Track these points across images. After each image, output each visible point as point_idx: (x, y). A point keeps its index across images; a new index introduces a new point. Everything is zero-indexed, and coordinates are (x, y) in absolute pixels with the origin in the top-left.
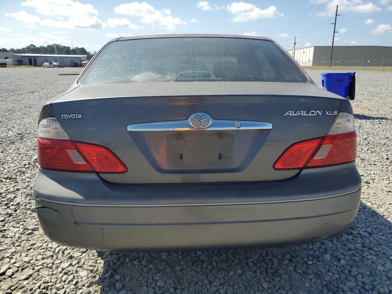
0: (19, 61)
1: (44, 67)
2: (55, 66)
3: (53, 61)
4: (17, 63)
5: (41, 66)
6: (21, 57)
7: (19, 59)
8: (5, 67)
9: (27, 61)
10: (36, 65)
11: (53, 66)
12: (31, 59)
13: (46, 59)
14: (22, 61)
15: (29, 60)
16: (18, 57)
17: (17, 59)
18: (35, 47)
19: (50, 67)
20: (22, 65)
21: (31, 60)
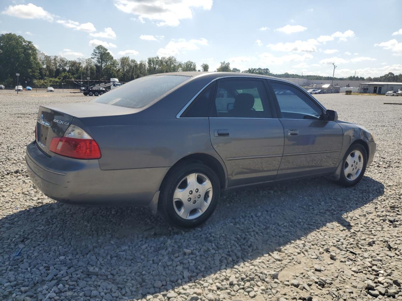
0: (364, 89)
1: (387, 96)
2: (398, 95)
3: (399, 90)
4: (362, 91)
5: (384, 94)
6: (368, 85)
7: (365, 88)
8: (350, 94)
9: (372, 89)
10: (380, 93)
11: (397, 95)
12: (376, 87)
13: (392, 88)
14: (368, 89)
15: (375, 88)
16: (364, 85)
17: (363, 87)
18: (393, 75)
19: (393, 95)
20: (366, 93)
21: (376, 89)
